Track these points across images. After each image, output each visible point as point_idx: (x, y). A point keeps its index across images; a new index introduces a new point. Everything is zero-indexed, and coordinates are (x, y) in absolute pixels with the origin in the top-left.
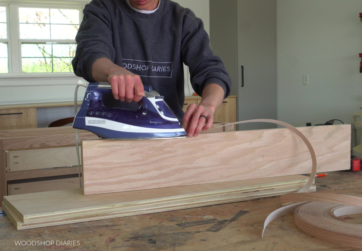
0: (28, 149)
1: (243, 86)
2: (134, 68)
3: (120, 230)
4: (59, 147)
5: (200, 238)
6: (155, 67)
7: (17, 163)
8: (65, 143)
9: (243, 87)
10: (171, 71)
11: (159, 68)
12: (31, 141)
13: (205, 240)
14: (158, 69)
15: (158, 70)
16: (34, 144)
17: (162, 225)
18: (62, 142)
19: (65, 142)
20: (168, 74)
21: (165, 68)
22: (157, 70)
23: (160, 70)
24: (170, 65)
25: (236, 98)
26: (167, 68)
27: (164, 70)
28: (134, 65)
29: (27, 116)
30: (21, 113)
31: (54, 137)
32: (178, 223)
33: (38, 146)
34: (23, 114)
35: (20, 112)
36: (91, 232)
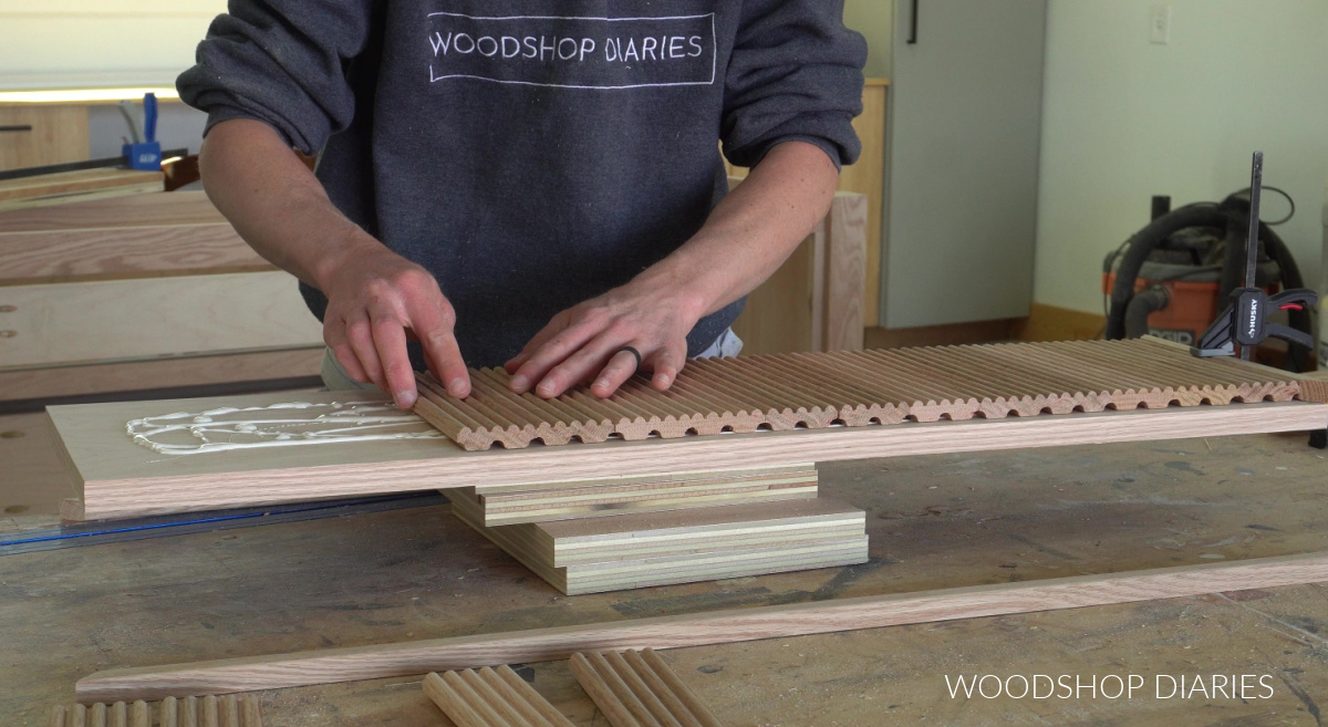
0: (51, 279)
1: (913, 40)
2: (531, 52)
3: (399, 624)
4: (178, 273)
5: (700, 662)
6: (631, 42)
7: (11, 334)
8: (200, 260)
9: (913, 45)
10: (707, 55)
11: (650, 44)
12: (64, 247)
13: (715, 671)
14: (644, 49)
15: (648, 52)
16: (78, 261)
17: (560, 608)
18: (189, 255)
19: (202, 257)
20: (699, 68)
21: (677, 43)
22: (640, 55)
23: (657, 52)
24: (703, 28)
25: (886, 87)
26: (687, 41)
27: (675, 52)
28: (529, 41)
29: (50, 138)
30: (27, 128)
31: (159, 235)
32: (622, 602)
33: (96, 270)
34: (33, 132)
35: (22, 122)
36: (292, 629)
